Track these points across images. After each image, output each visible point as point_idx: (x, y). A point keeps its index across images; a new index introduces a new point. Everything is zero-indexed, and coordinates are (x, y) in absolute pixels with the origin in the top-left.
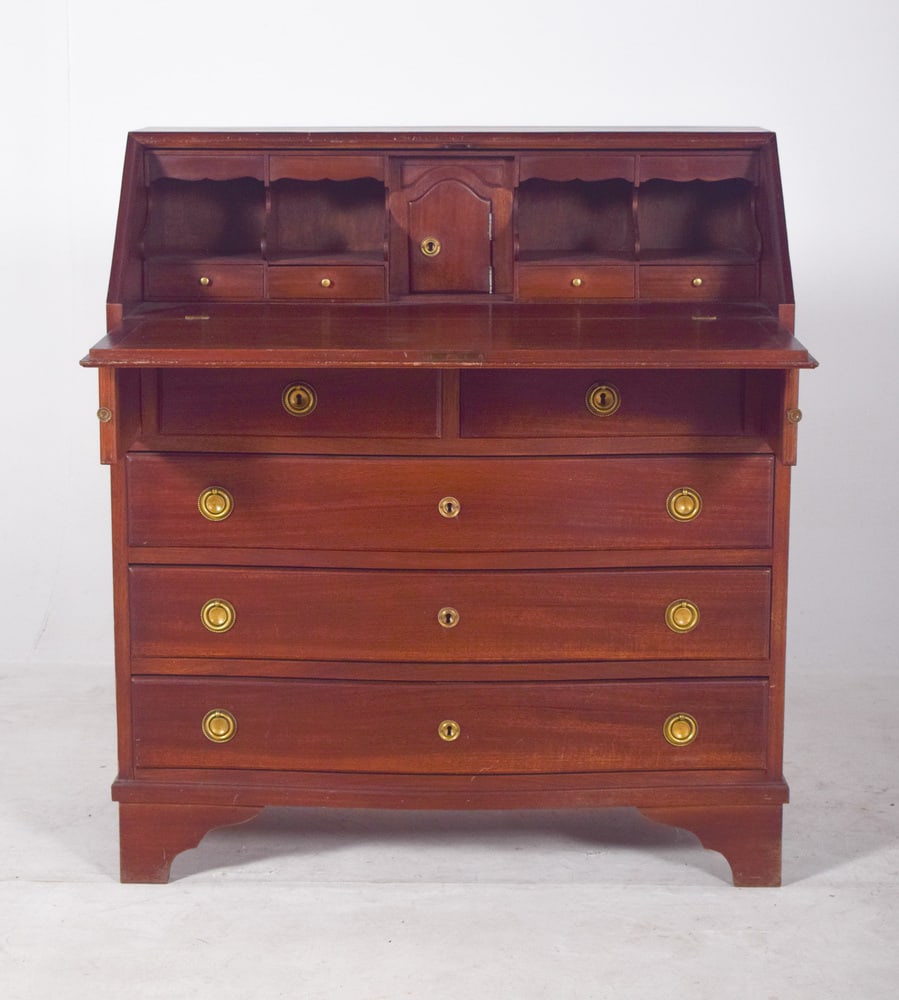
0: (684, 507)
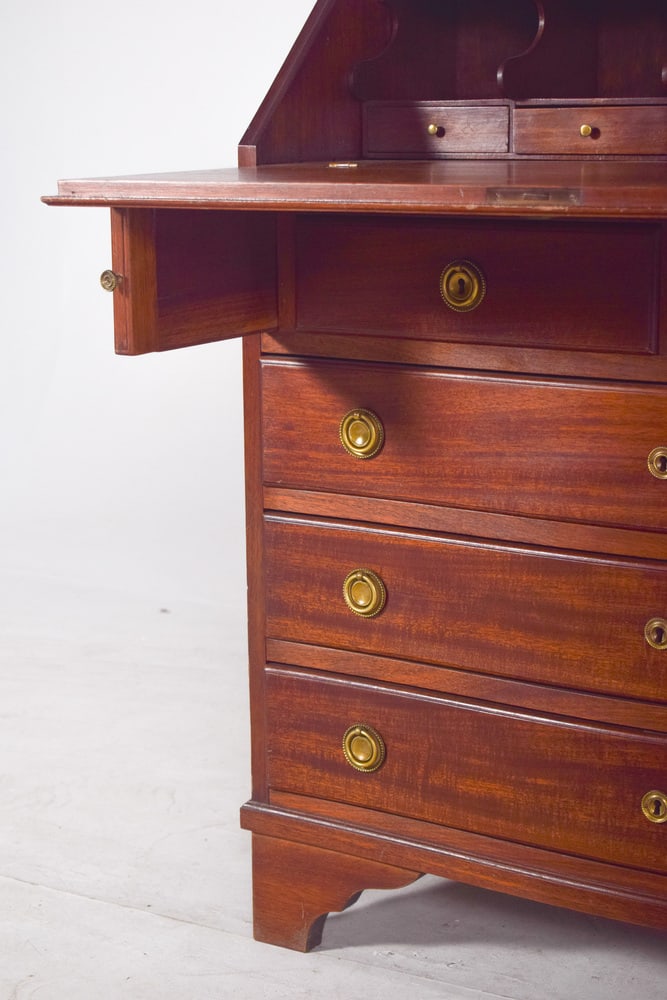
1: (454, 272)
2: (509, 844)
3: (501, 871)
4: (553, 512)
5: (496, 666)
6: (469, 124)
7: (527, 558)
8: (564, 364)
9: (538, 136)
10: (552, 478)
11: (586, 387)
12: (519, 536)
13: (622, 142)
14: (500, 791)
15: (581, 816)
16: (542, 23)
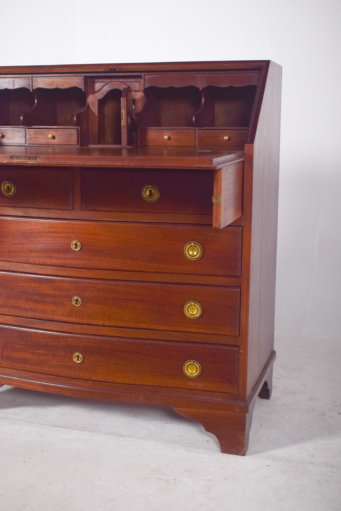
0: (193, 252)
1: (6, 183)
2: (31, 373)
3: (28, 382)
4: (41, 262)
5: (24, 314)
6: (12, 134)
7: (33, 278)
8: (43, 214)
9: (35, 138)
10: (40, 251)
11: (50, 221)
12: (30, 271)
13: (62, 141)
14: (28, 356)
15: (54, 362)
16: (36, 101)
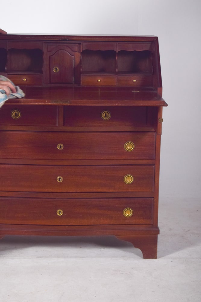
0: (129, 147)
1: (14, 112)
